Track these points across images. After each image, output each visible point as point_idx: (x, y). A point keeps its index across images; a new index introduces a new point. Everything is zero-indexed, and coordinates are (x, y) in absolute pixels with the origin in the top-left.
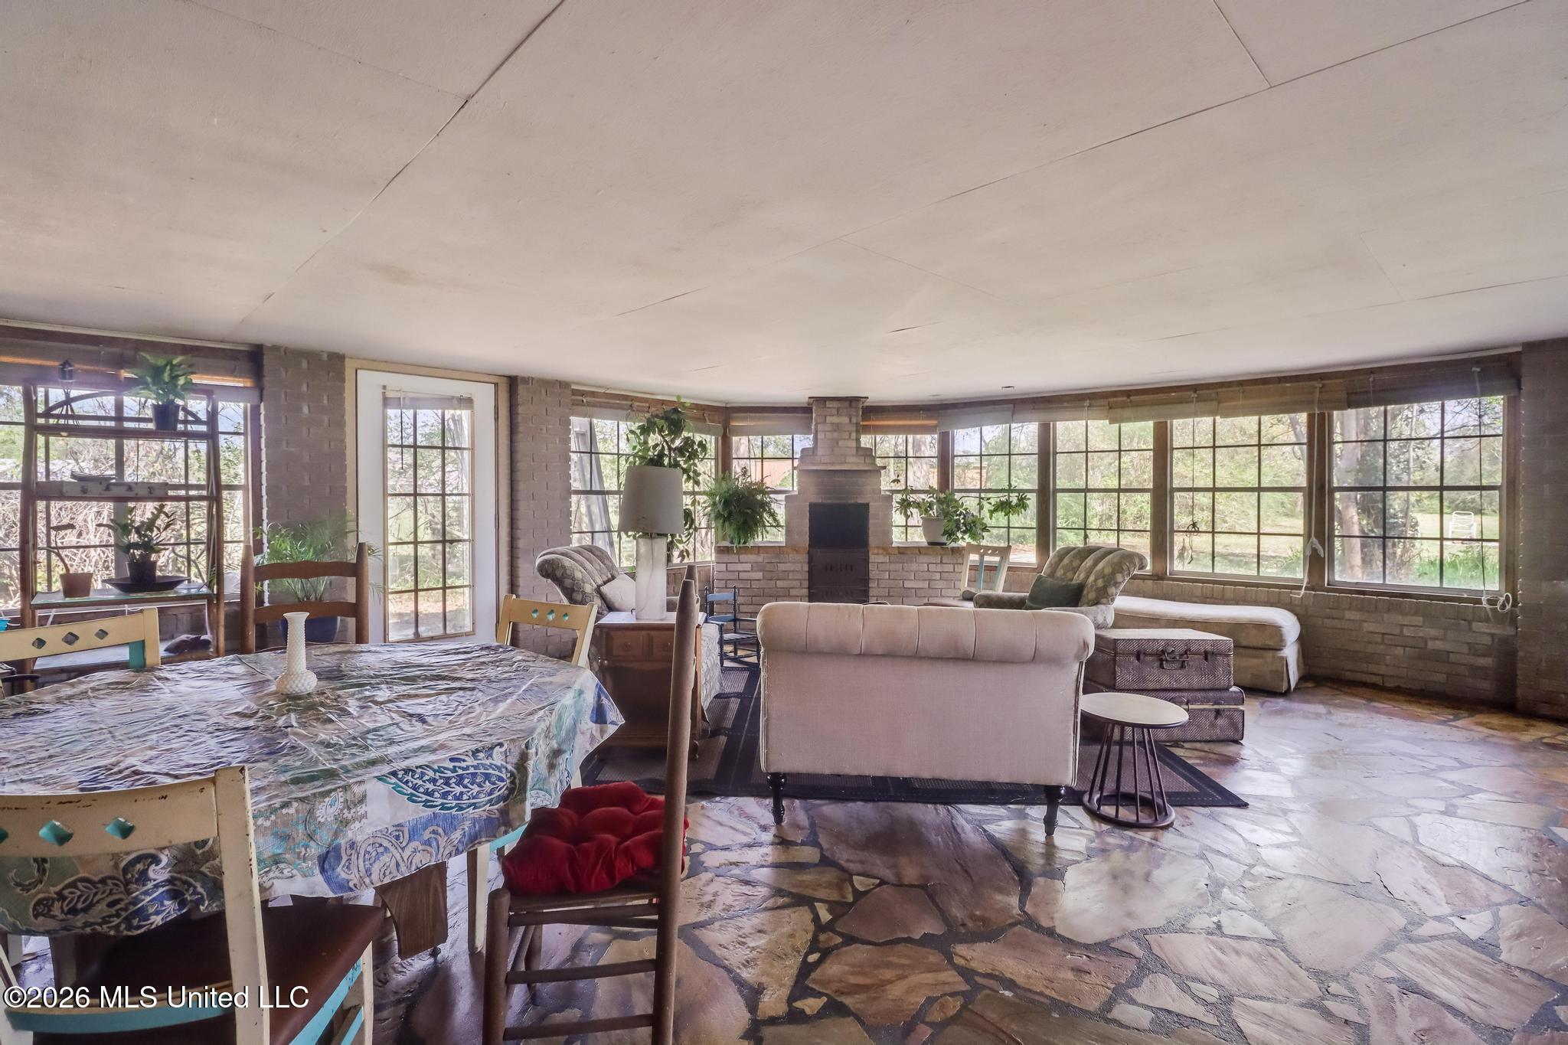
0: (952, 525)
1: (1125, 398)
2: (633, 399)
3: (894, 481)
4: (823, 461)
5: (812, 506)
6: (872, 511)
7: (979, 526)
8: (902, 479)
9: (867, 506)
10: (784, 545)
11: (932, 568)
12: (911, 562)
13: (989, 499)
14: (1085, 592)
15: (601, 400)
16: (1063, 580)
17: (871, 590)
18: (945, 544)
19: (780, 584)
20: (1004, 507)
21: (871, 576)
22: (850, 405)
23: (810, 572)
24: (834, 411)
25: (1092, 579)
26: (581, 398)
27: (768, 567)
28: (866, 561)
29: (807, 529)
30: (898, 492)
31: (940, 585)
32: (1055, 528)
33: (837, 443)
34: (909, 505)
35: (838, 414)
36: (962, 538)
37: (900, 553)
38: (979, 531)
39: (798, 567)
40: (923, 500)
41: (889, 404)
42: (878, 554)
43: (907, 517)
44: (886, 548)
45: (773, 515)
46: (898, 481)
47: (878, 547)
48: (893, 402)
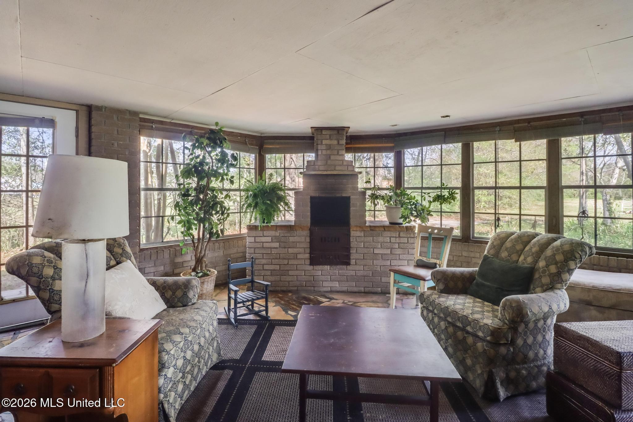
0: (407, 212)
1: (527, 124)
2: (193, 127)
3: (366, 182)
4: (320, 169)
5: (312, 198)
6: (352, 202)
7: (426, 212)
8: (372, 181)
9: (349, 198)
10: (293, 224)
11: (393, 240)
12: (379, 236)
13: (429, 193)
14: (537, 276)
15: (167, 127)
16: (508, 261)
17: (351, 255)
18: (402, 224)
19: (290, 250)
20: (439, 198)
21: (352, 245)
22: (338, 133)
23: (311, 242)
24: (328, 137)
25: (542, 264)
26: (151, 125)
27: (283, 239)
28: (349, 235)
29: (309, 214)
30: (370, 189)
31: (398, 251)
32: (474, 213)
33: (330, 157)
34: (377, 197)
35: (330, 139)
36: (414, 221)
37: (371, 230)
38: (426, 216)
39: (303, 239)
40: (386, 194)
41: (363, 134)
42: (356, 231)
43: (375, 205)
44: (362, 226)
45: (286, 204)
46: (369, 182)
47: (357, 226)
48: (366, 132)
